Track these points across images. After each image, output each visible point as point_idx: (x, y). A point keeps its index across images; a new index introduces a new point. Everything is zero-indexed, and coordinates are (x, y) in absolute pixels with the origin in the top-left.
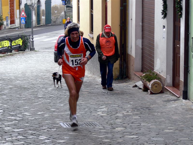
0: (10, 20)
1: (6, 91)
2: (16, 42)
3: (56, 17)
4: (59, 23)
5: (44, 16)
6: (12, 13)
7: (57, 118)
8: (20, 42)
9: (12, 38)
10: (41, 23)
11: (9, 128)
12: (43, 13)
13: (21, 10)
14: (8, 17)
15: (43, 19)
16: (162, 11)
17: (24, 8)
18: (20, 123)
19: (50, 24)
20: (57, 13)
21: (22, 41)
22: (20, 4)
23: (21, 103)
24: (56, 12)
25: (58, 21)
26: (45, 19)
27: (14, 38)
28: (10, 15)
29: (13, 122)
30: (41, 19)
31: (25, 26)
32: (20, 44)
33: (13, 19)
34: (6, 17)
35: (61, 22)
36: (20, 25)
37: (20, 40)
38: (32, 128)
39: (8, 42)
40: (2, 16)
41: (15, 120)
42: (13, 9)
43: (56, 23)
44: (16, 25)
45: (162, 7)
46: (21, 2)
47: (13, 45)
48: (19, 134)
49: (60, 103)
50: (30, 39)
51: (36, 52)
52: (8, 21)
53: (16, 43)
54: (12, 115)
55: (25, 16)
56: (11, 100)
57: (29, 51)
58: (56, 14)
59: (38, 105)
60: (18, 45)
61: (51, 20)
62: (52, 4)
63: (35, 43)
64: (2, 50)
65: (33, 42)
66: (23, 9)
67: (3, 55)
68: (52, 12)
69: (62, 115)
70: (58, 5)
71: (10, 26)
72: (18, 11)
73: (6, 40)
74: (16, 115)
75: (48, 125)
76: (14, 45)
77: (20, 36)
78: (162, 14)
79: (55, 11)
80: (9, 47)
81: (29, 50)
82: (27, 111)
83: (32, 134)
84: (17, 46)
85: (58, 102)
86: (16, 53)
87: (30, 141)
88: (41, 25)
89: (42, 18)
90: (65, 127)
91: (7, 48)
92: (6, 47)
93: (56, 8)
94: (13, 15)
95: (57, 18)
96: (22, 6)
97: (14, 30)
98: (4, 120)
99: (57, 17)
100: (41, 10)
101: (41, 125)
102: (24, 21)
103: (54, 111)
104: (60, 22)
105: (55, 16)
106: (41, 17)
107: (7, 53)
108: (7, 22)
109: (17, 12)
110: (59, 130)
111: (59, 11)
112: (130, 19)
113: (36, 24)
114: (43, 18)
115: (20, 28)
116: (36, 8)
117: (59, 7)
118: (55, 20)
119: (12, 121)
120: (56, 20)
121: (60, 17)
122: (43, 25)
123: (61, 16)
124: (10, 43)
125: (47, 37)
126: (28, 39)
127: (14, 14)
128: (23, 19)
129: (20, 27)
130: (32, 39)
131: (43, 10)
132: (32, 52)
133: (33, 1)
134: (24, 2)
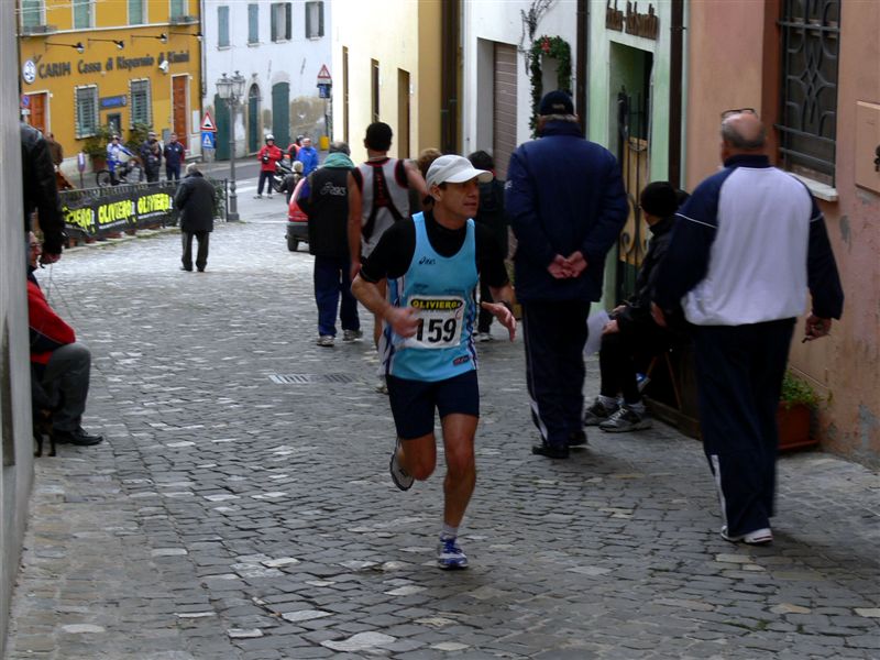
1: (153, 315)
6: (180, 119)
7: (267, 366)
11: (152, 386)
12: (266, 121)
13: (205, 111)
14: (167, 130)
16: (530, 121)
17: (213, 107)
18: (180, 377)
20: (305, 118)
22: (202, 94)
23: (188, 338)
24: (302, 116)
28: (174, 124)
29: (164, 376)
30: (260, 137)
31: (214, 156)
34: (163, 131)
36: (202, 152)
38: (204, 385)
39: (167, 199)
40: (151, 127)
41: (169, 371)
42: (183, 110)
44: (192, 153)
45: (531, 110)
46: (206, 90)
48: (174, 395)
49: (281, 338)
50: (226, 190)
51: (243, 225)
54: (163, 363)
55: (214, 130)
56: (163, 333)
57: (223, 222)
58: (301, 121)
59: (227, 342)
61: (289, 138)
62: (290, 93)
63: (239, 201)
64: (150, 218)
65: (234, 198)
66: (209, 108)
67: (151, 232)
68: (290, 116)
69: (277, 363)
70: (309, 98)
72: (196, 114)
73: (161, 191)
74: (172, 362)
75: (243, 378)
78: (532, 128)
79: (301, 114)
80: (168, 210)
81: (225, 220)
82: (198, 355)
83: (203, 396)
85: (275, 336)
87: (195, 408)
90: (279, 382)
91: (162, 213)
92: (161, 211)
93: (302, 105)
94: (182, 126)
96: (209, 101)
98: (144, 372)
99: (305, 130)
100: (261, 110)
101: (226, 379)
102: (210, 142)
103: (262, 355)
105: (301, 128)
106: (260, 129)
109: (194, 116)
110: (263, 387)
111: (312, 115)
112: (465, 138)
113: (248, 150)
115: (204, 161)
116: (247, 105)
117: (311, 103)
119: (160, 372)
121: (315, 130)
123: (318, 128)
126: (220, 192)
127: (184, 123)
128: (207, 137)
129: (203, 157)
130: (233, 190)
131: (267, 112)
132: (233, 224)
133: (236, 88)
134: (212, 91)
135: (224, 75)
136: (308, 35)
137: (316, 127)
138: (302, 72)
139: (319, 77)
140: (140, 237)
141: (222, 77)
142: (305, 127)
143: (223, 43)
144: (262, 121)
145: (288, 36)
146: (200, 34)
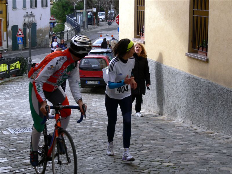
2: (14, 66)
4: (43, 46)
8: (18, 65)
9: (10, 61)
10: (27, 46)
12: (29, 36)
13: (8, 32)
17: (11, 31)
19: (36, 47)
21: (20, 64)
22: (7, 26)
24: (41, 35)
25: (43, 44)
27: (12, 60)
30: (27, 42)
31: (12, 49)
32: (18, 68)
36: (7, 47)
37: (18, 63)
39: (6, 66)
42: (1, 32)
43: (41, 45)
44: (4, 48)
46: (8, 25)
47: (11, 69)
50: (28, 62)
57: (26, 75)
58: (40, 37)
60: (16, 69)
61: (37, 43)
62: (37, 27)
65: (30, 65)
66: (10, 31)
68: (37, 34)
70: (43, 28)
72: (5, 33)
73: (4, 63)
76: (13, 69)
77: (18, 58)
80: (7, 71)
84: (15, 70)
86: (15, 79)
88: (27, 48)
91: (4, 72)
93: (41, 31)
95: (42, 41)
96: (9, 29)
102: (21, 41)
104: (45, 45)
105: (40, 39)
106: (27, 39)
107: (5, 79)
111: (44, 34)
113: (23, 46)
115: (8, 51)
116: (23, 31)
117: (43, 30)
118: (40, 43)
121: (45, 40)
122: (29, 48)
124: (8, 67)
125: (40, 59)
127: (1, 37)
128: (20, 39)
129: (8, 49)
131: (29, 33)
133: (31, 19)
134: (11, 25)
135: (27, 13)
136: (42, 6)
137: (45, 39)
138: (40, 19)
139: (50, 20)
141: (26, 14)
142: (42, 39)
143: (14, 8)
144: (28, 36)
145: (36, 6)
146: (7, 3)
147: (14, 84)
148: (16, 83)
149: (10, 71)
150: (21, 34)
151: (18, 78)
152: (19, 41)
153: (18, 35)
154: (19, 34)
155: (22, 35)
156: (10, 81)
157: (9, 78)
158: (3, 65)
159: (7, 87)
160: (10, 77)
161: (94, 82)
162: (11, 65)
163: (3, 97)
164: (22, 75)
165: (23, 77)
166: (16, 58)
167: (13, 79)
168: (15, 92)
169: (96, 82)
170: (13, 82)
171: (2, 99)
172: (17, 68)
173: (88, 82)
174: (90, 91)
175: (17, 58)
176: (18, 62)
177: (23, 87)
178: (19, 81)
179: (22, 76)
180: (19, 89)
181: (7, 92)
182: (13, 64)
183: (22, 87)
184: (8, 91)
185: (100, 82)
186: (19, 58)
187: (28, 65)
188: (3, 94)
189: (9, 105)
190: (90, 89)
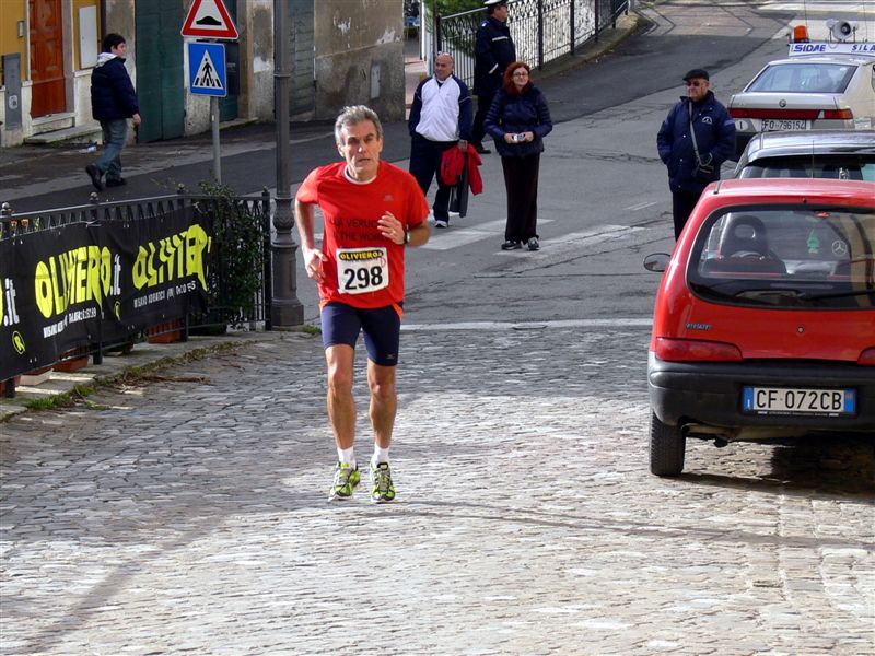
0: (31, 83)
2: (163, 258)
3: (345, 66)
5: (264, 60)
6: (47, 29)
8: (192, 254)
9: (133, 224)
10: (246, 106)
12: (260, 39)
13: (109, 8)
14: (17, 56)
15: (259, 73)
20: (349, 32)
21: (208, 249)
24: (342, 27)
25: (356, 92)
26: (271, 77)
28: (31, 44)
30: (247, 80)
32: (195, 276)
33: (50, 75)
34: (4, 58)
35: (377, 99)
37: (192, 242)
39: (107, 263)
44: (78, 122)
47: (140, 282)
50: (267, 228)
52: (21, 86)
53: (166, 264)
55: (231, 32)
58: (342, 41)
60: (177, 281)
61: (315, 83)
65: (286, 252)
68: (316, 23)
71: (30, 127)
72: (88, 17)
73: (90, 239)
76: (152, 282)
77: (193, 199)
79: (340, 21)
80: (108, 301)
81: (261, 324)
84: (171, 291)
86: (168, 360)
88: (244, 121)
89: (255, 71)
91: (94, 311)
94: (50, 47)
95: (351, 73)
97: (68, 153)
99: (350, 63)
100: (248, 9)
102: (214, 75)
104: (372, 102)
105: (341, 56)
106: (245, 60)
107: (97, 361)
108: (7, 94)
109: (82, 23)
111: (366, 23)
113: (216, 112)
114: (261, 67)
118: (338, 86)
120: (347, 83)
121: (374, 62)
122: (262, 124)
123: (380, 57)
124: (118, 268)
127: (58, 40)
128: (206, 55)
130: (285, 228)
131: (261, 14)
137: (375, 54)
140: (35, 406)
142: (353, 56)
144: (251, 37)
147: (170, 403)
148: (182, 395)
149: (139, 303)
150: (218, 17)
151: (194, 357)
152: (201, 74)
153: (194, 26)
154: (200, 16)
155: (224, 27)
156: (132, 377)
157: (126, 351)
158: (81, 253)
159: (114, 431)
160: (136, 347)
161: (809, 399)
162: (142, 249)
163: (91, 516)
164: (221, 332)
165: (230, 344)
166: (181, 202)
167: (159, 363)
168: (179, 469)
169: (828, 401)
170: (163, 391)
171: (87, 532)
172: (187, 279)
173: (764, 399)
174: (768, 471)
175: (188, 204)
176: (196, 232)
177: (240, 430)
178: (206, 382)
179: (221, 340)
180: (208, 445)
181: (122, 472)
182: (158, 247)
183: (231, 429)
184: (129, 460)
185: (859, 401)
186: (204, 202)
187: (267, 256)
188: (89, 486)
189: (152, 599)
190: (769, 448)
